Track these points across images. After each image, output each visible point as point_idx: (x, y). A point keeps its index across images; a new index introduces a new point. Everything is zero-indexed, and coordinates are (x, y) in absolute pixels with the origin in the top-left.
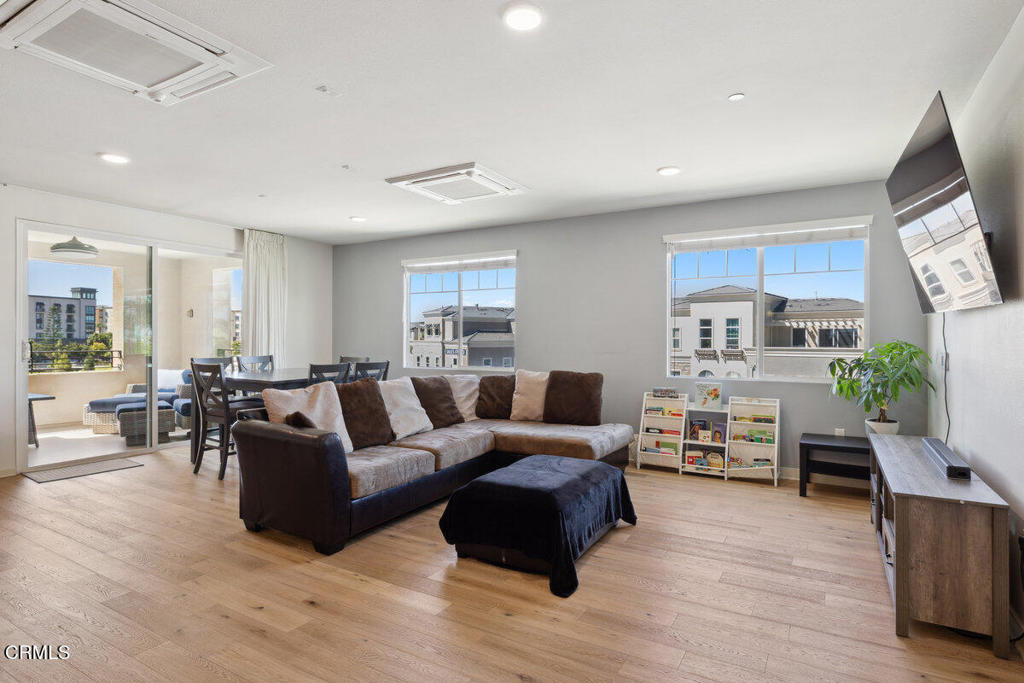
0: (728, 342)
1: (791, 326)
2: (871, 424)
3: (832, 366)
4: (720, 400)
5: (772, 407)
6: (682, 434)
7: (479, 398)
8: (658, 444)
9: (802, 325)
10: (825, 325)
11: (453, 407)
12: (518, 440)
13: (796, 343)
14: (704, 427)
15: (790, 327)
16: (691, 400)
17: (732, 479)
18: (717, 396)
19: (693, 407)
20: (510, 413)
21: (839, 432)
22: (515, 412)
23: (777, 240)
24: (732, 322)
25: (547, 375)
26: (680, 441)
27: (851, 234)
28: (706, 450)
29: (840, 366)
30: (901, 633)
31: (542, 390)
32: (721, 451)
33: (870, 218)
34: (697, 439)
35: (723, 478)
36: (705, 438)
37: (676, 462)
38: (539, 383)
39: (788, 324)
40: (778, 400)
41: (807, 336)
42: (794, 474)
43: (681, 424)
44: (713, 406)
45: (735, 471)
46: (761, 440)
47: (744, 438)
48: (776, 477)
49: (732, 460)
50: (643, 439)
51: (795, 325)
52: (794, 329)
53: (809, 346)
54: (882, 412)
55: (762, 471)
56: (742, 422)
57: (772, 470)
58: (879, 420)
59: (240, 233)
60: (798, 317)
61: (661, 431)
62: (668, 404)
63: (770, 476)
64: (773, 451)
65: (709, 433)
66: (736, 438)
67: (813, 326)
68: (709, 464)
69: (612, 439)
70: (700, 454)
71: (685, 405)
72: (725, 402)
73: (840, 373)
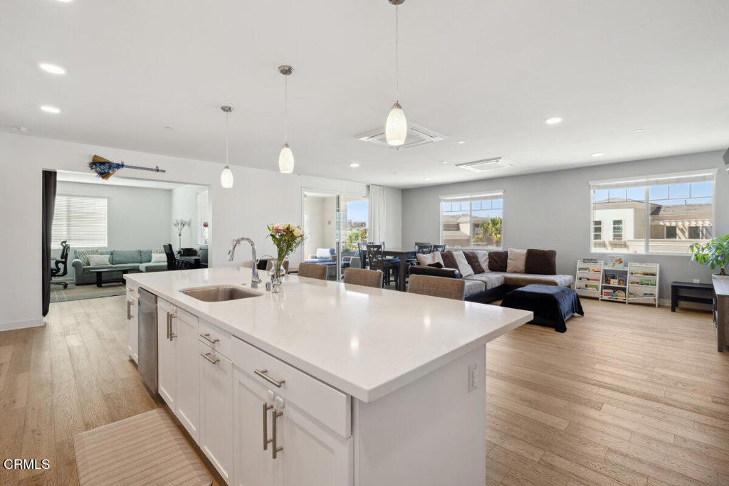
0: (615, 236)
1: (665, 225)
2: (715, 276)
3: (692, 247)
4: (622, 264)
5: (655, 268)
6: (601, 281)
7: (490, 262)
8: (586, 286)
9: (674, 224)
10: (693, 224)
11: (480, 265)
12: (518, 280)
13: (669, 236)
14: (614, 277)
15: (663, 226)
16: (605, 264)
17: (630, 303)
18: (621, 262)
19: (607, 268)
20: (506, 269)
21: (696, 281)
22: (509, 269)
23: (657, 182)
24: (617, 222)
25: (526, 251)
26: (600, 284)
27: (704, 179)
28: (615, 289)
29: (697, 247)
30: (720, 350)
31: (524, 258)
32: (624, 290)
33: (716, 170)
34: (609, 283)
35: (625, 303)
36: (614, 283)
37: (597, 294)
38: (522, 255)
39: (662, 223)
40: (658, 265)
41: (678, 231)
42: (668, 302)
43: (600, 276)
44: (619, 267)
45: (632, 299)
46: (648, 284)
47: (638, 283)
48: (657, 303)
49: (631, 294)
50: (578, 283)
51: (668, 224)
52: (667, 227)
53: (680, 238)
54: (723, 270)
55: (649, 300)
56: (637, 275)
57: (655, 299)
58: (720, 274)
59: (368, 186)
60: (670, 219)
61: (588, 279)
62: (591, 266)
63: (653, 302)
64: (656, 290)
65: (617, 281)
66: (633, 283)
67: (683, 225)
68: (617, 296)
69: (565, 280)
70: (611, 291)
71: (602, 267)
72: (626, 265)
73: (697, 250)
